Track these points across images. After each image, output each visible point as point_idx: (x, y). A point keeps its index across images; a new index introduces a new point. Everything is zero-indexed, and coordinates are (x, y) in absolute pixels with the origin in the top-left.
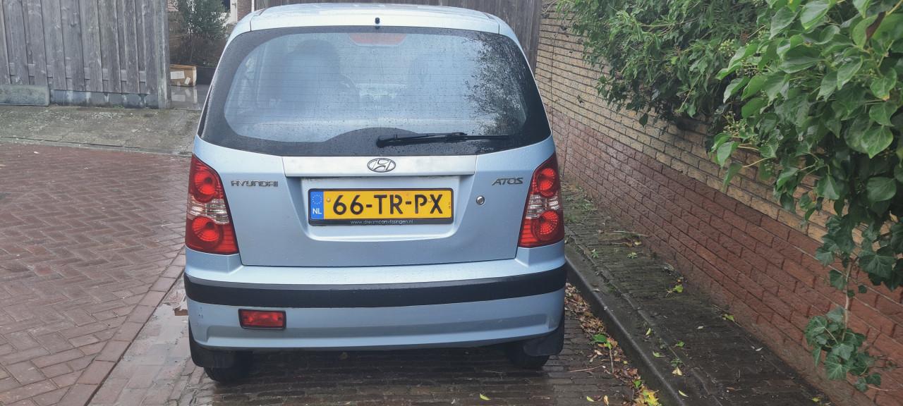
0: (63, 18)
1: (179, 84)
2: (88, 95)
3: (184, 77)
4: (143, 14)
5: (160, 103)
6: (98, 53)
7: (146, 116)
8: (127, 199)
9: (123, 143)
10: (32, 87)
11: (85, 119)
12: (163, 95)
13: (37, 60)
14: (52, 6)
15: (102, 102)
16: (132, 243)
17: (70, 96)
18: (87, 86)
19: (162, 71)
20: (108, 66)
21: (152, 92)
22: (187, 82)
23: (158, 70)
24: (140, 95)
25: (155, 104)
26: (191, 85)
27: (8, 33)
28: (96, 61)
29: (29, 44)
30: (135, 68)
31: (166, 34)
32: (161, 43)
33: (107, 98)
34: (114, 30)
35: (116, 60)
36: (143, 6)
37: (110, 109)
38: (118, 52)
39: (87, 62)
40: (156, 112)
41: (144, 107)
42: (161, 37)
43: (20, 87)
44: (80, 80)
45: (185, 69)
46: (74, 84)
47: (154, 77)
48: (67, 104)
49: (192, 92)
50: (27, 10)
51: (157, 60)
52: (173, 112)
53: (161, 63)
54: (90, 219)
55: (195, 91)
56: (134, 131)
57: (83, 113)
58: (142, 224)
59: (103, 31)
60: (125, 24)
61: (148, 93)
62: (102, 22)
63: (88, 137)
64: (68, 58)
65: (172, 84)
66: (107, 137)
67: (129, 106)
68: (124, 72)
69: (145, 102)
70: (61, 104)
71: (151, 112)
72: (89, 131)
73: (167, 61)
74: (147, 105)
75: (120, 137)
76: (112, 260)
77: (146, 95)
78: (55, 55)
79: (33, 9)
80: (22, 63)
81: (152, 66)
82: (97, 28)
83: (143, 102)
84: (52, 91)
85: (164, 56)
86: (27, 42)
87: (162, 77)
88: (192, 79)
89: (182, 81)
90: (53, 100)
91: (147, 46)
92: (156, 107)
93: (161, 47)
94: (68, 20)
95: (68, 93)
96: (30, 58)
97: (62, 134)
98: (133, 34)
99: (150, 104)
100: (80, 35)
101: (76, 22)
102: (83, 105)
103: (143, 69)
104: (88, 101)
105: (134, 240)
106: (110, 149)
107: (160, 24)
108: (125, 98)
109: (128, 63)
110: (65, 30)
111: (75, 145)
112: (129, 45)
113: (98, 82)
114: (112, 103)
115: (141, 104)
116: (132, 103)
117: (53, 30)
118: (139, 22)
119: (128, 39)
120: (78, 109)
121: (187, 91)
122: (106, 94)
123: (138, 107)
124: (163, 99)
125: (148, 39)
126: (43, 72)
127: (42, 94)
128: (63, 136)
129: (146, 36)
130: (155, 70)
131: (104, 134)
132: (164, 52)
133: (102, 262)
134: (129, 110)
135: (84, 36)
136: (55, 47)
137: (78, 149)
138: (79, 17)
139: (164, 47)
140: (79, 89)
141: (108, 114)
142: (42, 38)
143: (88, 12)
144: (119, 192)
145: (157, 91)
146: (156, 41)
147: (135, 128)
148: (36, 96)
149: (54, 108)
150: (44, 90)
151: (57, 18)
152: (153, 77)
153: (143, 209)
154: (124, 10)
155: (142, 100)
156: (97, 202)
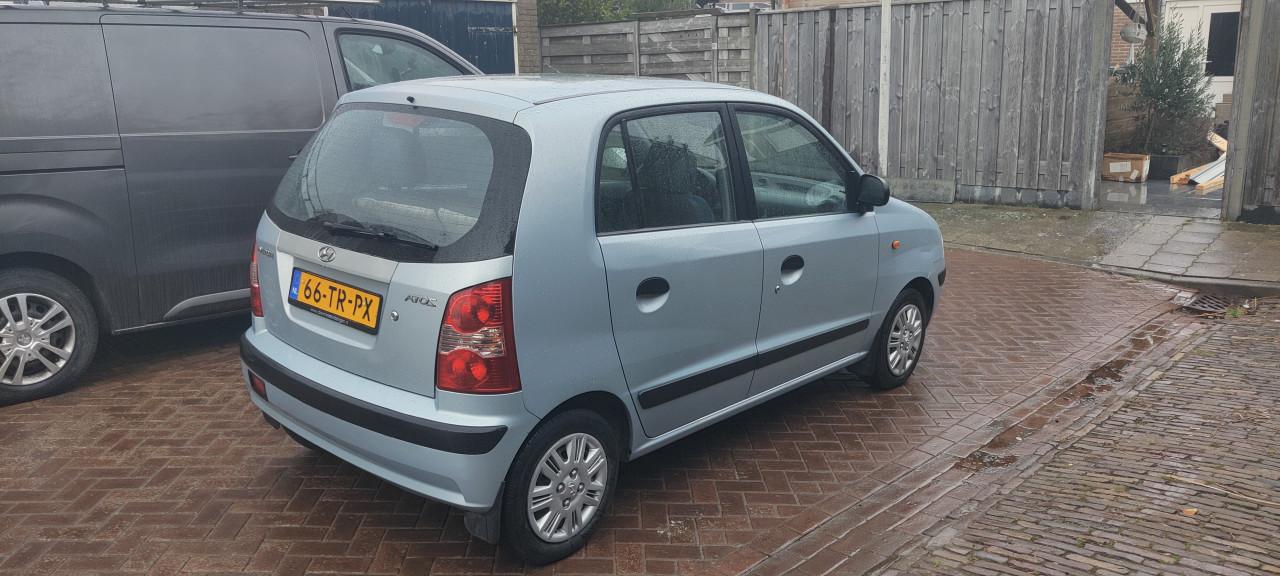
0: (982, 101)
1: (1121, 179)
2: (998, 191)
3: (1130, 170)
4: (1076, 90)
5: (1084, 204)
6: (1016, 140)
7: (1063, 218)
8: (1004, 309)
9: (1023, 248)
10: (938, 182)
11: (988, 219)
12: (1088, 192)
13: (947, 151)
14: (971, 89)
15: (1013, 200)
16: (991, 354)
17: (978, 192)
18: (998, 181)
19: (1091, 161)
20: (1026, 155)
21: (1076, 188)
22: (1133, 176)
23: (1086, 160)
24: (1059, 192)
25: (1078, 203)
26: (1138, 180)
27: (923, 121)
28: (1012, 151)
29: (942, 133)
30: (1058, 159)
31: (1102, 114)
32: (1094, 126)
33: (1019, 196)
34: (1039, 113)
35: (1035, 149)
36: (1077, 80)
37: (1020, 208)
38: (1039, 139)
39: (1001, 153)
40: (1076, 214)
41: (1063, 207)
42: (1095, 118)
43: (926, 182)
44: (992, 172)
45: (1133, 159)
46: (983, 178)
47: (1081, 169)
48: (973, 201)
49: (1139, 189)
50: (944, 95)
51: (1087, 148)
52: (1099, 214)
53: (1092, 151)
54: (957, 324)
55: (1144, 190)
56: (1040, 235)
57: (986, 212)
58: (1011, 337)
59: (1025, 114)
60: (1052, 105)
61: (1071, 190)
62: (1024, 104)
63: (983, 239)
64: (981, 148)
65: (1105, 178)
66: (1007, 241)
67: (1044, 205)
68: (1043, 163)
69: (1065, 200)
70: (966, 201)
71: (1068, 214)
72: (988, 233)
73: (1099, 149)
74: (1067, 205)
75: (1022, 241)
76: (964, 367)
77: (1067, 192)
78: (967, 145)
79: (951, 94)
80: (932, 155)
81: (1079, 157)
82: (1019, 111)
83: (1062, 201)
84: (959, 186)
85: (1096, 142)
86: (941, 130)
87: (1090, 169)
88: (1141, 172)
89: (1126, 175)
90: (958, 196)
91: (1076, 129)
92: (1077, 208)
93: (1094, 131)
94: (987, 103)
95: (976, 189)
96: (941, 149)
97: (958, 234)
98: (1060, 116)
99: (1070, 204)
100: (998, 120)
101: (995, 106)
102: (991, 203)
103: (1067, 160)
104: (996, 198)
105: (996, 352)
106: (1007, 254)
107: (1096, 102)
108: (1041, 195)
109: (1049, 152)
110: (982, 114)
111: (968, 248)
112: (1053, 131)
113: (1011, 176)
114: (1024, 201)
115: (1060, 203)
116: (1048, 202)
117: (969, 115)
118: (1070, 101)
119: (1054, 123)
120: (984, 208)
121: (1132, 188)
122: (1018, 189)
123: (1055, 207)
124: (1089, 198)
125: (1078, 121)
126: (952, 164)
127: (949, 189)
128: (958, 237)
129: (1077, 117)
130: (1082, 159)
131: (1004, 237)
132: (1096, 137)
133: (954, 366)
134: (1043, 210)
135: (1002, 122)
136: (968, 137)
137: (970, 252)
138: (999, 98)
139: (1097, 130)
140: (990, 184)
141: (1016, 214)
142: (956, 126)
143: (1010, 92)
144: (999, 301)
145: (1081, 185)
146: (1088, 125)
147: (1043, 231)
148: (940, 192)
149: (958, 205)
150: (951, 185)
151: (975, 102)
152: (1079, 170)
153: (1020, 321)
154: (1053, 87)
155: (1062, 198)
156: (971, 308)
